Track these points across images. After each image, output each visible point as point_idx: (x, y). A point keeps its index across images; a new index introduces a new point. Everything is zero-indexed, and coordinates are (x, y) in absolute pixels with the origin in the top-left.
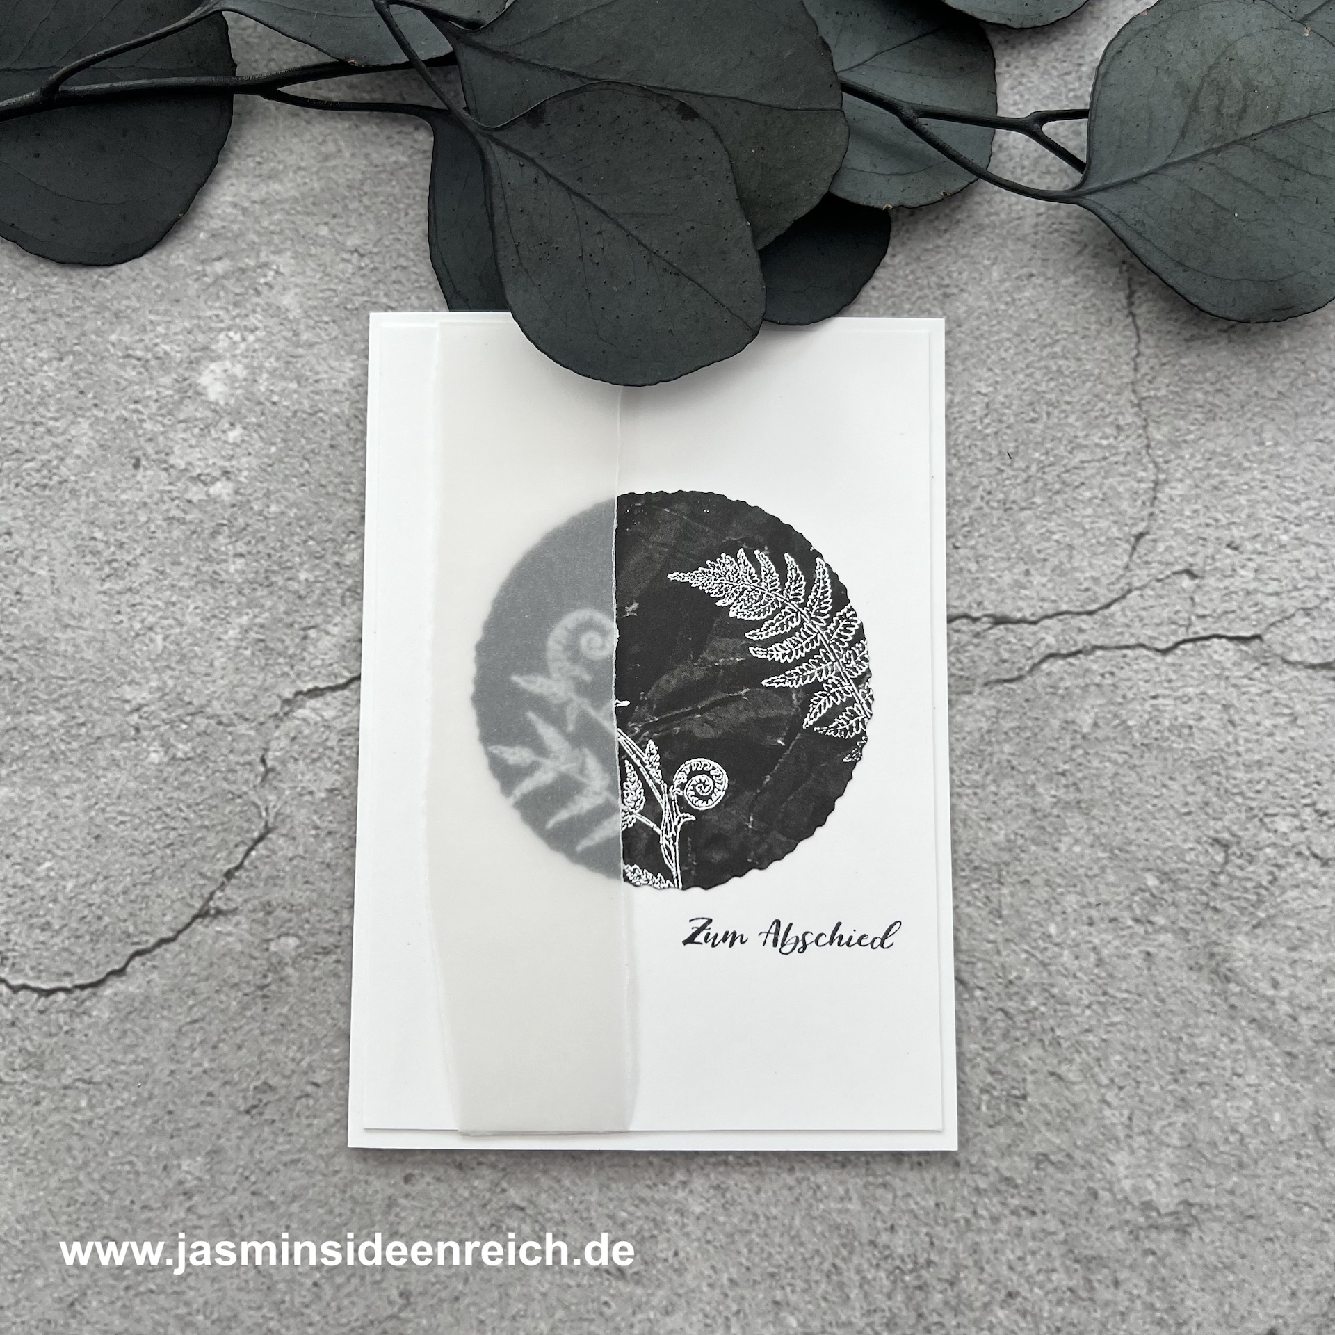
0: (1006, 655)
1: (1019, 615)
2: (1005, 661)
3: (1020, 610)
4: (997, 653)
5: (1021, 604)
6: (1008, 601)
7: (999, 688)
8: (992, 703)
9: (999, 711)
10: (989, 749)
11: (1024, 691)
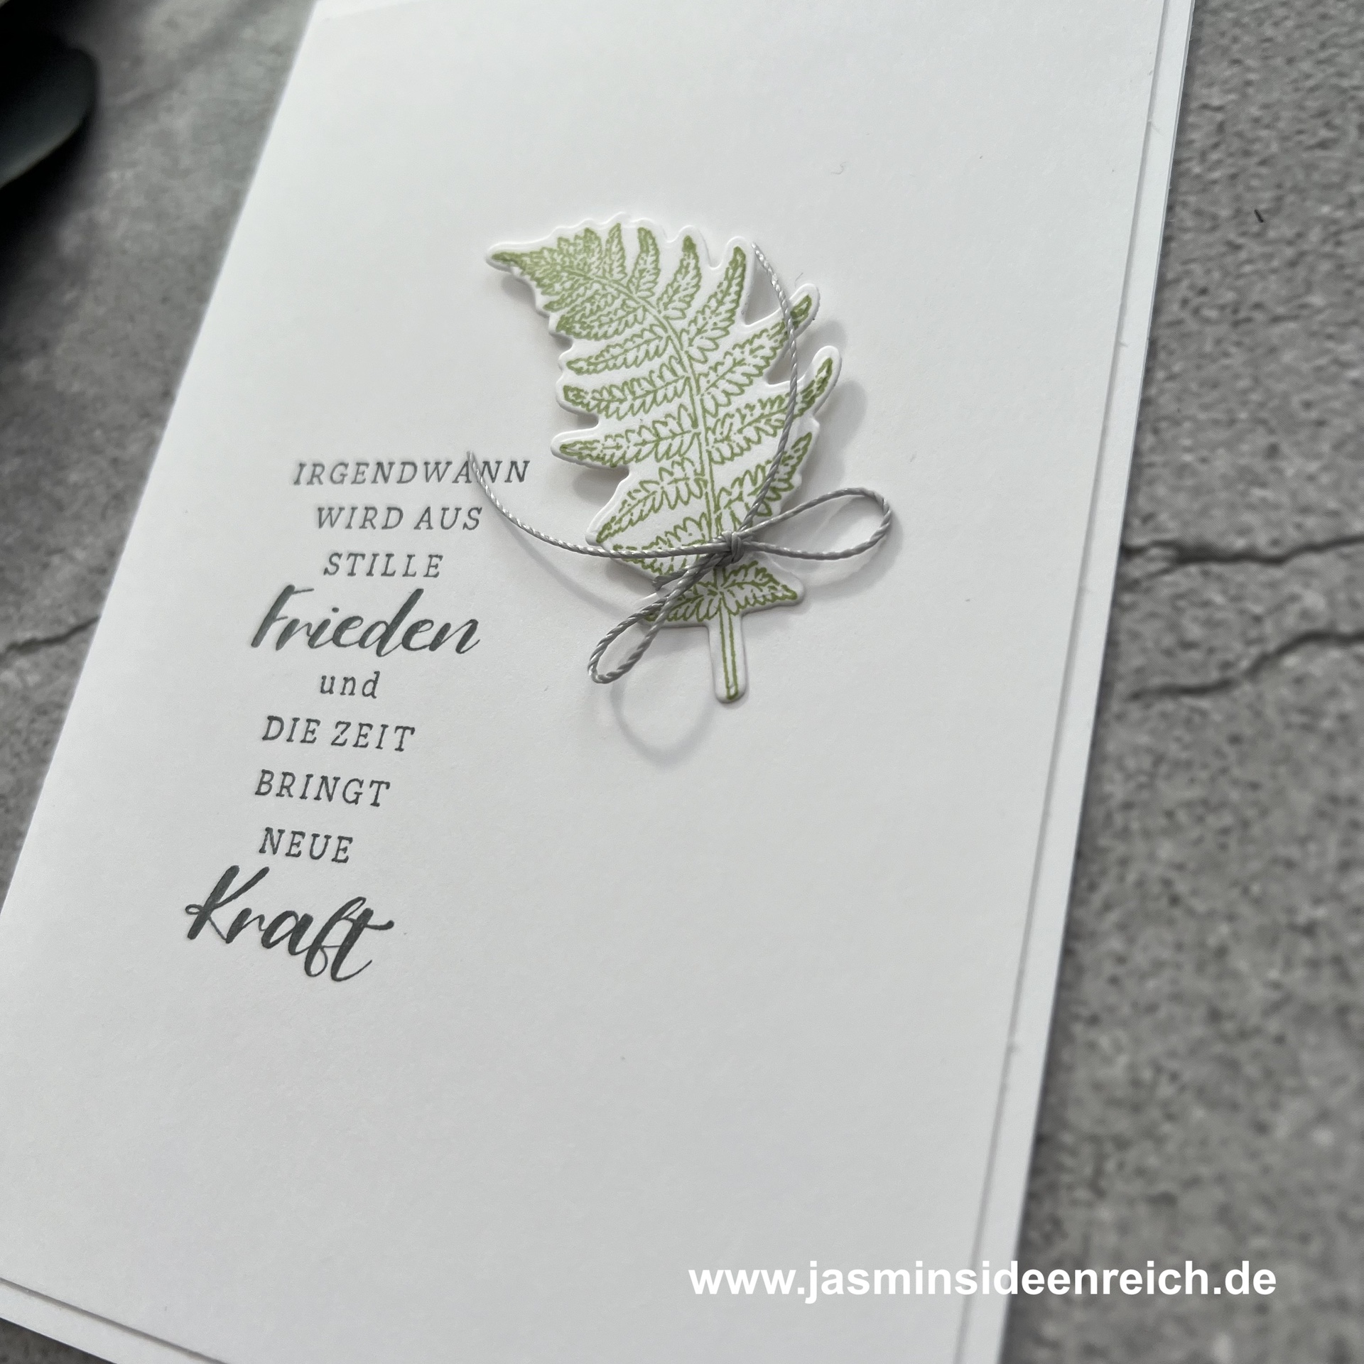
0: (1194, 631)
1: (1240, 544)
2: (1188, 645)
3: (1244, 531)
4: (1174, 627)
5: (1249, 518)
6: (1218, 513)
7: (1168, 705)
8: (1144, 739)
9: (1159, 759)
10: (1120, 849)
11: (1231, 718)
